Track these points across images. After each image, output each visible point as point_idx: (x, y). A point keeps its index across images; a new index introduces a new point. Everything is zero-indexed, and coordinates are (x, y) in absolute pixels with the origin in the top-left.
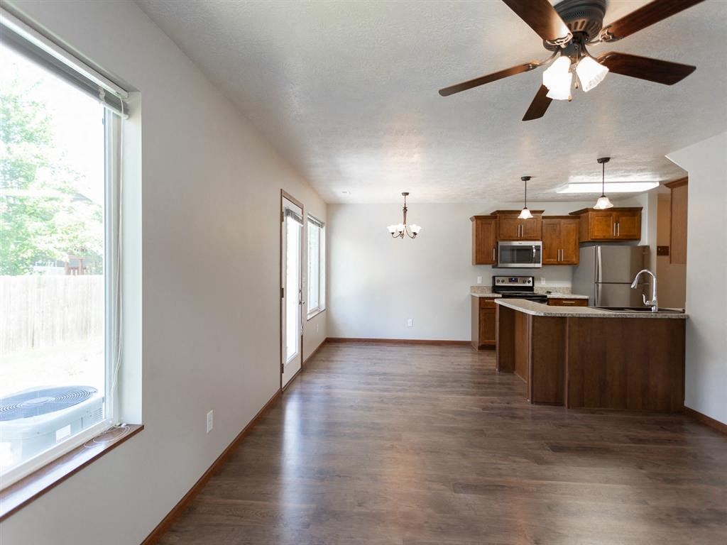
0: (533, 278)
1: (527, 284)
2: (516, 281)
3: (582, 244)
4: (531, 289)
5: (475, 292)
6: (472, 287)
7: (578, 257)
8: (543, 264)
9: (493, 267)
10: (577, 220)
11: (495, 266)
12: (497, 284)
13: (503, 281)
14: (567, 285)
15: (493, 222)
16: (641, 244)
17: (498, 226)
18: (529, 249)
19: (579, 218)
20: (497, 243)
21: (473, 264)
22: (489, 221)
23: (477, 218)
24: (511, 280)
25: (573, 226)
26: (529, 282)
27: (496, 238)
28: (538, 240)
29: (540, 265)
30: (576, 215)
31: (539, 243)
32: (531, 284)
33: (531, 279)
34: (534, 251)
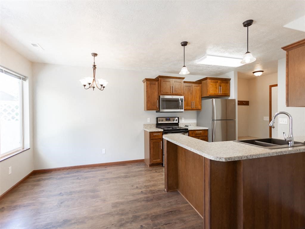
0: (178, 118)
1: (175, 122)
2: (169, 120)
3: (203, 98)
4: (177, 124)
5: (146, 128)
6: (144, 125)
7: (201, 105)
8: (184, 110)
9: (157, 112)
10: (200, 85)
11: (158, 111)
12: (159, 122)
13: (162, 121)
14: (194, 121)
15: (157, 83)
16: (230, 98)
17: (160, 86)
18: (177, 101)
19: (201, 83)
20: (159, 96)
21: (144, 110)
22: (154, 82)
23: (147, 80)
24: (167, 120)
25: (199, 88)
26: (176, 120)
27: (159, 93)
28: (182, 95)
29: (183, 110)
30: (200, 82)
31: (182, 97)
32: (177, 122)
33: (177, 118)
34: (180, 101)
